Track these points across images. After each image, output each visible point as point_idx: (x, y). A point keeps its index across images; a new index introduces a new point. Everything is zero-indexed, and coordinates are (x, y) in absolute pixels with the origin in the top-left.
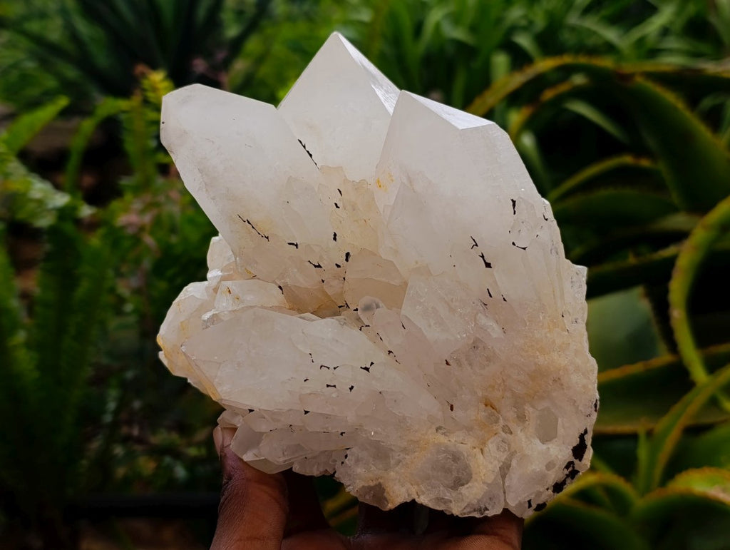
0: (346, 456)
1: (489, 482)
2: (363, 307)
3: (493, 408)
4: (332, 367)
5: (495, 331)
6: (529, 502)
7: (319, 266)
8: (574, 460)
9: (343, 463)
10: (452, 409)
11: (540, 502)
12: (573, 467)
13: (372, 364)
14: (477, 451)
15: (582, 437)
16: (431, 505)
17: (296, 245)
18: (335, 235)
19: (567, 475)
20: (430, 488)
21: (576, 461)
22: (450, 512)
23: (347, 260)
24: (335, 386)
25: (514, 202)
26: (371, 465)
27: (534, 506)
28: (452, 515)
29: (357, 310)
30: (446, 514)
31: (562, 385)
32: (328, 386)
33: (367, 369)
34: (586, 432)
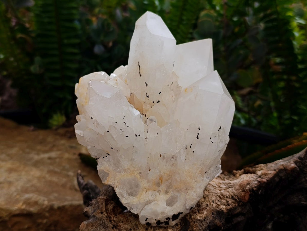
0: (106, 157)
1: (141, 202)
2: (151, 119)
3: (161, 182)
4: (127, 125)
5: (183, 158)
6: (147, 218)
7: (148, 97)
8: (171, 219)
9: (103, 158)
10: (149, 171)
11: (150, 222)
12: (169, 221)
13: (139, 135)
14: (145, 190)
15: (179, 213)
16: (117, 194)
17: (147, 85)
18: (160, 92)
19: (165, 221)
20: (122, 188)
21: (171, 220)
22: (121, 200)
23: (157, 103)
24: (123, 131)
25: (220, 128)
26: (111, 165)
27: (147, 222)
28: (121, 202)
29: (147, 118)
30: (119, 200)
31: (188, 192)
32: (121, 129)
33: (136, 136)
34: (182, 213)
